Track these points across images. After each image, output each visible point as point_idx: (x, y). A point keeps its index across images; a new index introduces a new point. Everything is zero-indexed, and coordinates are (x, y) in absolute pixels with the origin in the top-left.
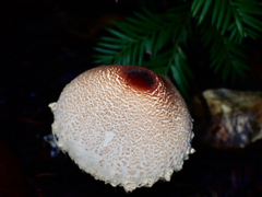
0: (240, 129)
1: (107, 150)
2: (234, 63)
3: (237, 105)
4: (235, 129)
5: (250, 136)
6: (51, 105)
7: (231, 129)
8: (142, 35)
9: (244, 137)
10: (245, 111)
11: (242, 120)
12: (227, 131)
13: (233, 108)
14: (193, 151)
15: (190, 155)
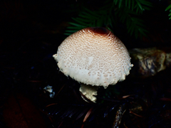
0: (150, 67)
1: (91, 66)
2: (139, 30)
3: (145, 54)
4: (147, 67)
5: (156, 69)
6: (54, 56)
7: (145, 68)
8: (88, 23)
9: (153, 71)
10: (150, 56)
11: (150, 62)
12: (143, 68)
13: (143, 56)
14: (132, 65)
15: (132, 68)
